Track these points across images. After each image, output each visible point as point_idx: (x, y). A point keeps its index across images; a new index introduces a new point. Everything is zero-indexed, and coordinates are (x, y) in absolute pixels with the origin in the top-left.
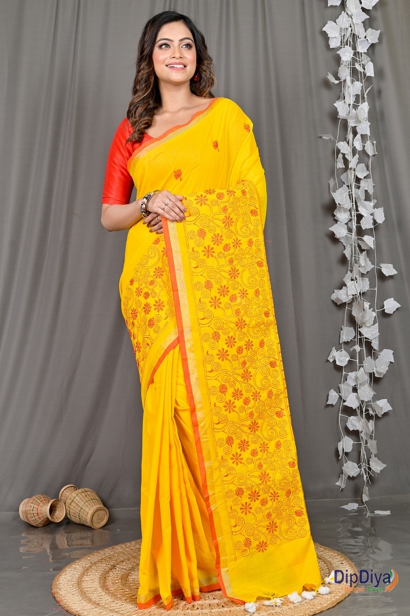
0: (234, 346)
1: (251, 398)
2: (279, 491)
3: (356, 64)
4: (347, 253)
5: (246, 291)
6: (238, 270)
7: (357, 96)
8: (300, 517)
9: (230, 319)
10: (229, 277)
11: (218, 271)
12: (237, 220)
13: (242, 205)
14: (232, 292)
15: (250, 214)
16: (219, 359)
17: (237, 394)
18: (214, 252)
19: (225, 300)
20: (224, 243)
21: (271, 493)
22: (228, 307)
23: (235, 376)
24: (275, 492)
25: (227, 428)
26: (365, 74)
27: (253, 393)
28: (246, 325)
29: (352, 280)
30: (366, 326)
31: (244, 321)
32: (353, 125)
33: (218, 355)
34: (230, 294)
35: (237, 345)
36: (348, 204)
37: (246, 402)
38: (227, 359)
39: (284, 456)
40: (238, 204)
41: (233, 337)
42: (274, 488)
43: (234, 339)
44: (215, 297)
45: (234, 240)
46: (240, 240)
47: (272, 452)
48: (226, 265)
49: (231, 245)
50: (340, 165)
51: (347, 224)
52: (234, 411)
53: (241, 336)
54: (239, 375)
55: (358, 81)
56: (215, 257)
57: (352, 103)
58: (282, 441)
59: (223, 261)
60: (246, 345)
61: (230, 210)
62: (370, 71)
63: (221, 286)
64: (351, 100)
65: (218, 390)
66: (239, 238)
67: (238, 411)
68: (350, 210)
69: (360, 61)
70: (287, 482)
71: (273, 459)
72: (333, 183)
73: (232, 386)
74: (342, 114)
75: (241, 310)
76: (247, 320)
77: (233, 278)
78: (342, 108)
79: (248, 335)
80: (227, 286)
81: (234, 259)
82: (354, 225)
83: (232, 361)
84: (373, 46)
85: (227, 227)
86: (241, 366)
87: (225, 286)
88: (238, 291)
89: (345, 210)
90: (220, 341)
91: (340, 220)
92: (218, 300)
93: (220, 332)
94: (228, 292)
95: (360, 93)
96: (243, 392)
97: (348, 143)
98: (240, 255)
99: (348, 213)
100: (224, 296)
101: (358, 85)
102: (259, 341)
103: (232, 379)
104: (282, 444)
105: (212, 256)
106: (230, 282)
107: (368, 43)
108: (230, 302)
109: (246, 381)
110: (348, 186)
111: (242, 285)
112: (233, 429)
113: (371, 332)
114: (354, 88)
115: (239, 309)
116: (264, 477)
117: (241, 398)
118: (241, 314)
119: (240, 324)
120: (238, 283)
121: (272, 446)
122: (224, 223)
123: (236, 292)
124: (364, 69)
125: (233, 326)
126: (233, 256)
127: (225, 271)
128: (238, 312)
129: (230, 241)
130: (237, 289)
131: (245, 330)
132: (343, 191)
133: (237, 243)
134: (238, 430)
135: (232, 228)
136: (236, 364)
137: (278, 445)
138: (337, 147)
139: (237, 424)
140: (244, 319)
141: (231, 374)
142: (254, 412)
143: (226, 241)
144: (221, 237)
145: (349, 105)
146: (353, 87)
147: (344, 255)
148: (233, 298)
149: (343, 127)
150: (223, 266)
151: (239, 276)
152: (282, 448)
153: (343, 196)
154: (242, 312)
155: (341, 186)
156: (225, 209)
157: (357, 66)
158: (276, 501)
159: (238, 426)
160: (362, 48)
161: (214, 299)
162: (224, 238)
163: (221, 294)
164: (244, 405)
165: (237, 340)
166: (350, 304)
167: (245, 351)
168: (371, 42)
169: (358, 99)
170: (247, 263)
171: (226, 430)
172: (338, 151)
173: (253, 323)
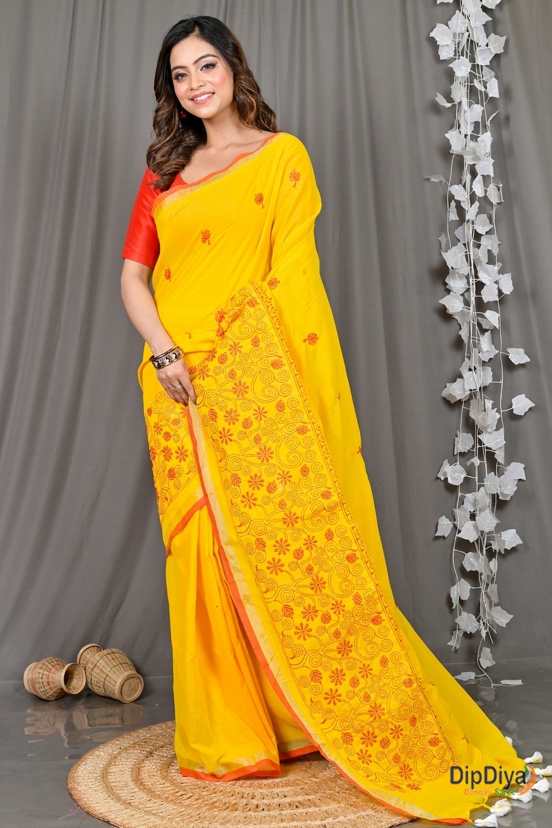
0: (288, 550)
1: (331, 612)
2: (400, 723)
3: (475, 80)
4: (464, 334)
5: (287, 473)
6: (269, 449)
7: (476, 123)
8: (437, 747)
9: (274, 517)
10: (260, 461)
11: (242, 458)
12: (253, 383)
13: (255, 360)
14: (267, 480)
15: (271, 368)
16: (271, 573)
17: (310, 613)
18: (231, 435)
19: (261, 493)
20: (241, 419)
21: (392, 729)
22: (268, 501)
23: (299, 589)
24: (395, 727)
25: (308, 660)
26: (486, 95)
27: (333, 604)
28: (297, 518)
29: (470, 370)
30: (487, 432)
31: (295, 514)
32: (471, 163)
33: (268, 568)
34: (265, 484)
35: (292, 548)
36: (465, 269)
37: (326, 618)
38: (282, 571)
39: (395, 674)
40: (249, 361)
41: (284, 539)
42: (393, 722)
43: (286, 541)
44: (247, 493)
45: (255, 410)
46: (264, 408)
47: (378, 674)
48: (251, 447)
49: (253, 418)
50: (453, 216)
51: (462, 295)
52: (310, 636)
53: (295, 535)
54: (306, 586)
55: (478, 103)
56: (235, 441)
57: (469, 133)
58: (387, 655)
59: (246, 443)
60: (306, 544)
61: (239, 373)
62: (494, 90)
63: (251, 477)
64: (468, 129)
65: (282, 614)
66: (262, 406)
67: (316, 635)
68: (467, 277)
69: (480, 77)
70: (407, 708)
71: (381, 684)
72: (445, 240)
73: (299, 604)
74: (456, 148)
75: (286, 500)
76: (297, 511)
77: (265, 461)
78: (456, 140)
79: (305, 530)
80: (259, 475)
81: (261, 435)
82: (473, 296)
83: (290, 572)
84: (497, 57)
85: (240, 397)
86: (306, 574)
87: (256, 475)
88: (277, 476)
89: (461, 276)
90: (266, 549)
91: (454, 290)
92: (252, 496)
93: (264, 537)
94: (262, 481)
95: (480, 121)
96: (318, 607)
97: (464, 186)
98: (270, 428)
99: (465, 281)
100: (258, 489)
101: (478, 109)
102: (324, 533)
103: (297, 595)
104: (389, 659)
105: (231, 440)
106: (263, 468)
107: (491, 53)
108: (268, 494)
109: (318, 592)
110: (464, 245)
111: (280, 466)
112: (316, 659)
113: (494, 440)
114: (472, 113)
115: (282, 500)
116: (375, 711)
117: (317, 616)
118: (288, 506)
119: (290, 520)
120: (274, 465)
121: (376, 666)
122: (235, 393)
123: (274, 478)
124: (486, 88)
125: (280, 524)
126: (259, 432)
127: (252, 455)
128: (282, 505)
129: (249, 414)
130: (273, 474)
131: (298, 525)
132: (458, 251)
133: (261, 413)
134: (324, 659)
135: (249, 395)
136: (297, 574)
137: (384, 662)
138: (450, 191)
139: (320, 652)
140: (293, 511)
141: (294, 589)
142: (340, 629)
143: (243, 416)
144: (236, 411)
145: (466, 136)
146: (471, 111)
147: (460, 337)
148: (272, 488)
149: (457, 165)
150: (248, 449)
151: (273, 455)
152: (390, 665)
153: (458, 258)
154: (289, 503)
155: (454, 244)
156: (232, 375)
157: (477, 84)
158: (401, 737)
159: (322, 653)
160: (483, 59)
161: (246, 497)
162: (239, 411)
163: (254, 487)
164: (323, 624)
165: (290, 542)
166: (468, 402)
167: (306, 553)
168: (494, 52)
169: (478, 127)
170: (280, 435)
171: (307, 664)
172: (452, 197)
173: (308, 512)
